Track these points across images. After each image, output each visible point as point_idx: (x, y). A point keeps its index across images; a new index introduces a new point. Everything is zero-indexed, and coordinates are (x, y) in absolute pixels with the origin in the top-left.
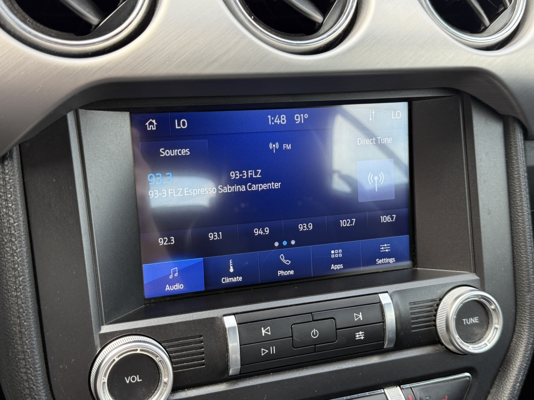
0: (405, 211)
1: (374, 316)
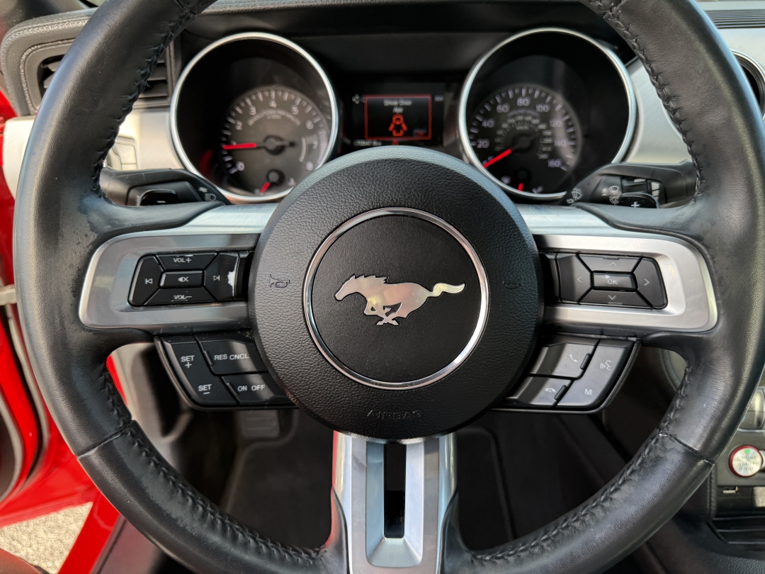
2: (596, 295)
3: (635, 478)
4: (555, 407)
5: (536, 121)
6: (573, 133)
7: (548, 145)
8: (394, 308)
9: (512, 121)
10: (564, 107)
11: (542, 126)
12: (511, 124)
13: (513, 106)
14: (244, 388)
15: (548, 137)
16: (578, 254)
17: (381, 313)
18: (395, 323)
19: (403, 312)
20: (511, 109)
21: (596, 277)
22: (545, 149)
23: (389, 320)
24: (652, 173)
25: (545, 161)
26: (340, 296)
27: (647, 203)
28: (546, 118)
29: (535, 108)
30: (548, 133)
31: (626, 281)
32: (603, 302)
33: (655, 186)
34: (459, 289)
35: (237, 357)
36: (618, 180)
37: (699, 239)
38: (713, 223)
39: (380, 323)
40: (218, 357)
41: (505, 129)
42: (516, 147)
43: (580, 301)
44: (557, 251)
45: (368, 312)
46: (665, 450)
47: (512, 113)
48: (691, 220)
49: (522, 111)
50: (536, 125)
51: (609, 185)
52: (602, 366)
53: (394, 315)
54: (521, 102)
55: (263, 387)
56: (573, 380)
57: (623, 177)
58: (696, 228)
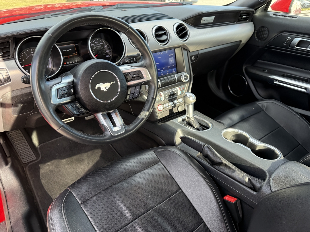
0: (175, 64)
1: (174, 78)
2: (133, 79)
3: (147, 105)
4: (132, 99)
5: (100, 47)
6: (109, 48)
7: (105, 52)
8: (106, 88)
9: (95, 47)
10: (106, 43)
11: (102, 48)
12: (95, 48)
13: (95, 44)
14: (80, 111)
15: (104, 50)
16: (129, 73)
17: (104, 89)
18: (106, 90)
19: (107, 88)
20: (94, 45)
21: (133, 76)
22: (104, 53)
23: (105, 90)
24: (134, 57)
25: (105, 56)
26: (96, 88)
27: (136, 62)
28: (103, 45)
29: (100, 44)
30: (104, 49)
31: (138, 76)
32: (135, 80)
33: (135, 59)
34: (115, 82)
35: (77, 105)
36: (128, 59)
37: (145, 66)
38: (147, 64)
39: (104, 91)
40: (74, 106)
41: (94, 50)
42: (99, 54)
43: (131, 81)
44: (125, 73)
45: (101, 89)
46: (149, 99)
47: (95, 46)
48: (143, 64)
49: (97, 45)
50: (101, 48)
51: (127, 60)
52: (137, 90)
53: (106, 89)
54: (96, 43)
55: (83, 110)
56: (134, 93)
57: (129, 58)
58: (144, 65)
